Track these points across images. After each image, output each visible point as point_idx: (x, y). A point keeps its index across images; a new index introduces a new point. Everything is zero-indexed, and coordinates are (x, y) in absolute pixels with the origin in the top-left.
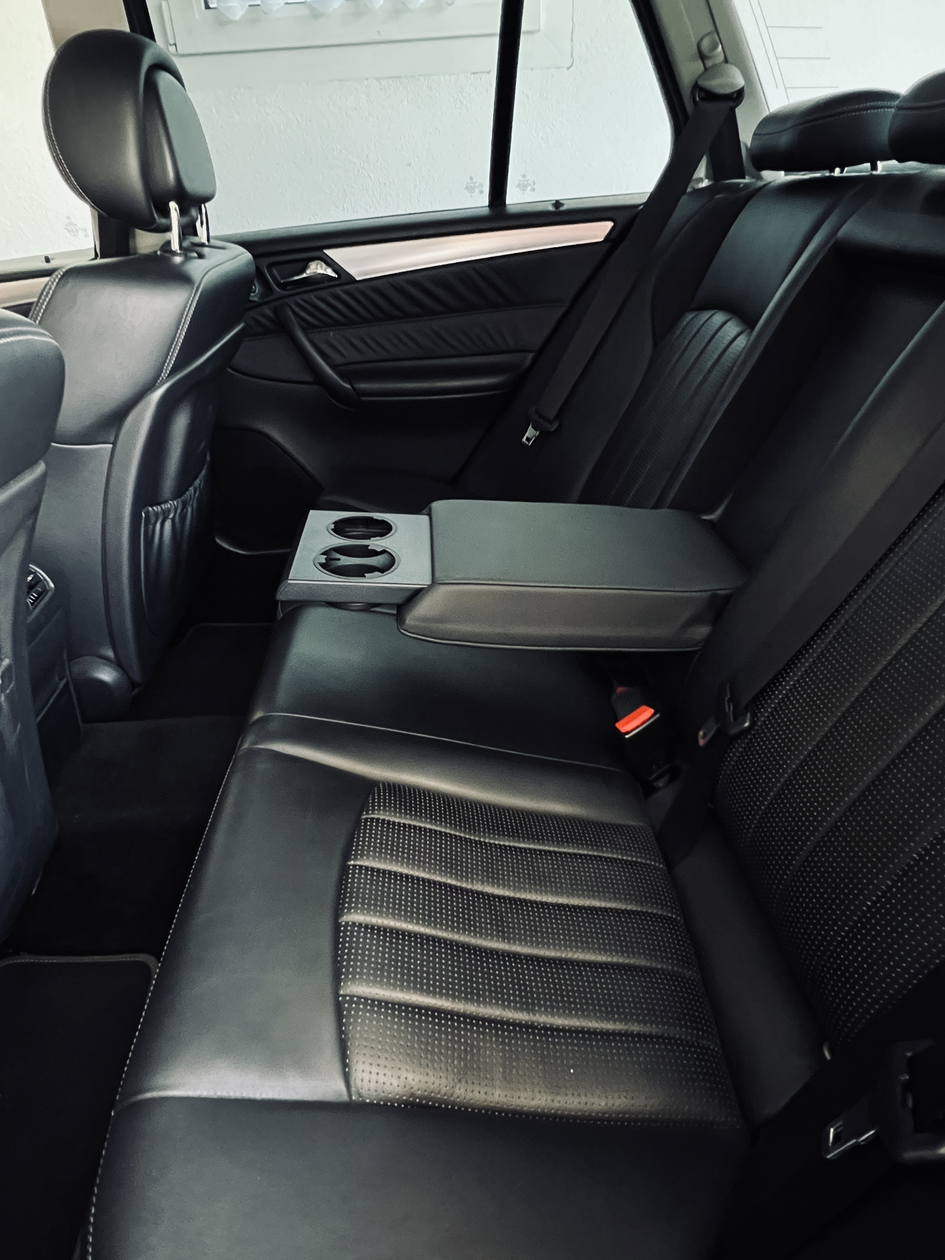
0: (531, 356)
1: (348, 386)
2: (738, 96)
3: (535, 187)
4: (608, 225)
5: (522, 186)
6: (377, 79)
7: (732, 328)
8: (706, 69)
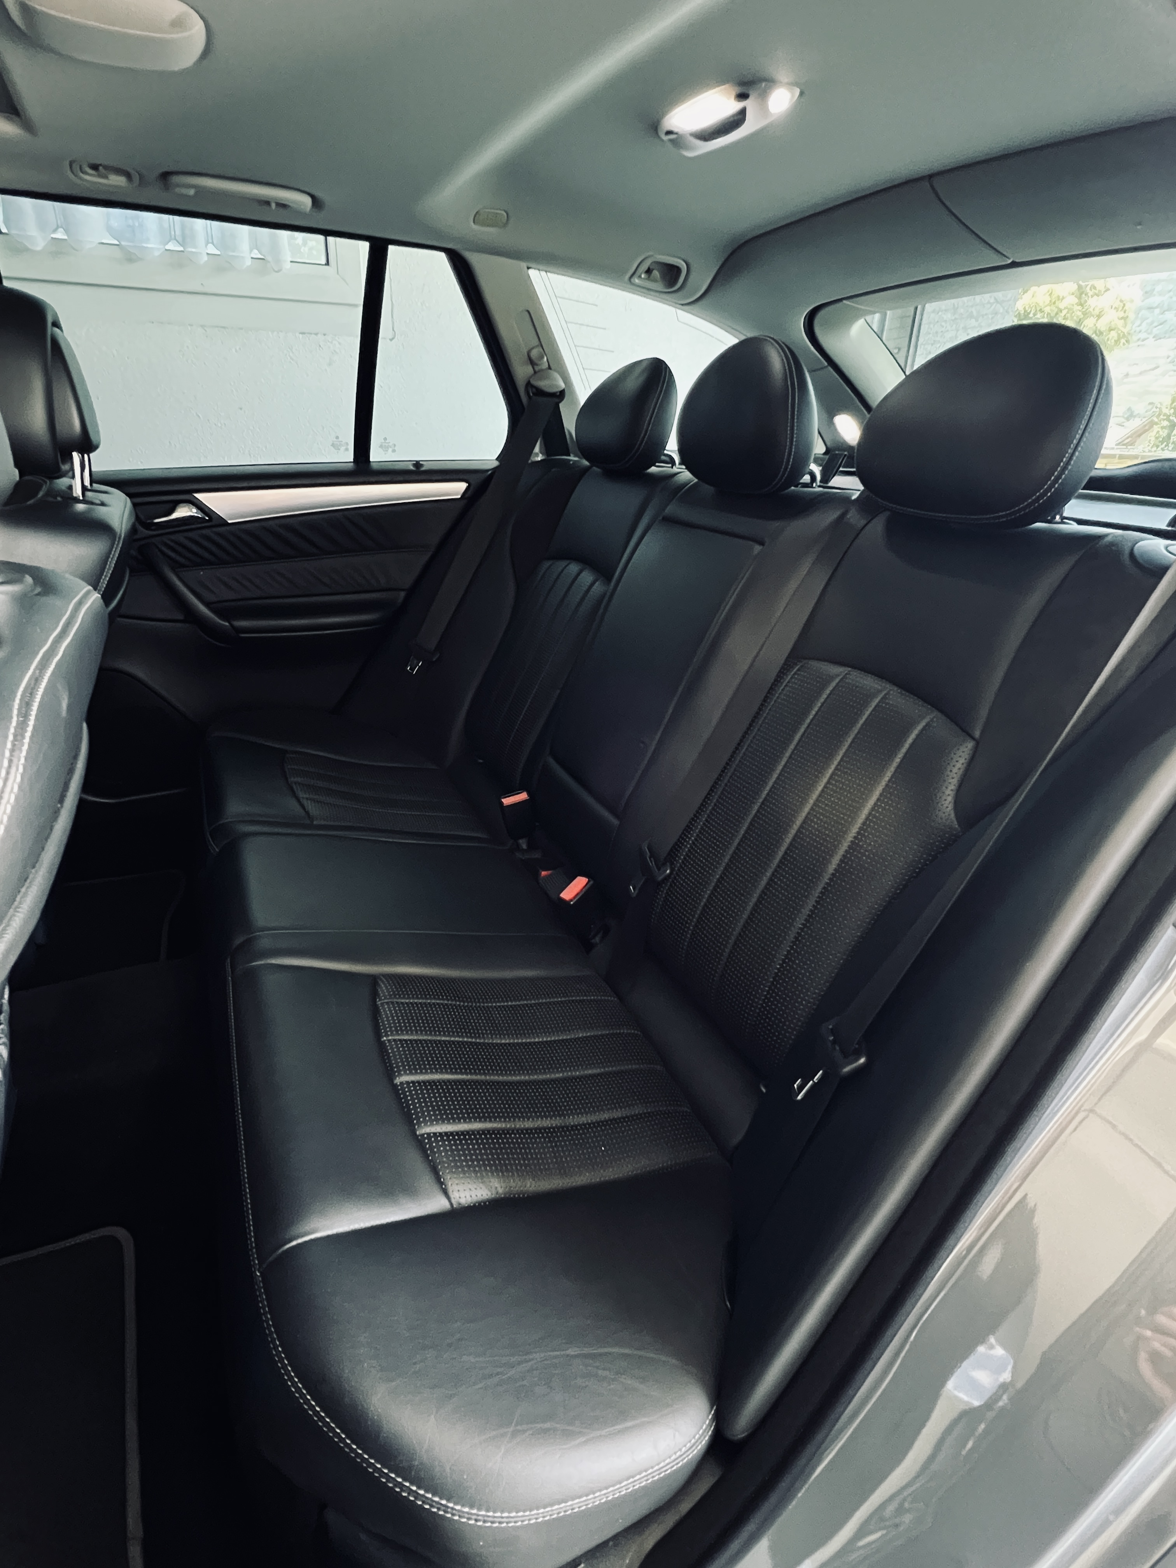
0: (403, 594)
1: (227, 624)
2: (561, 395)
3: (396, 449)
4: (462, 486)
5: (384, 447)
6: (203, 326)
7: (587, 577)
8: (535, 372)
